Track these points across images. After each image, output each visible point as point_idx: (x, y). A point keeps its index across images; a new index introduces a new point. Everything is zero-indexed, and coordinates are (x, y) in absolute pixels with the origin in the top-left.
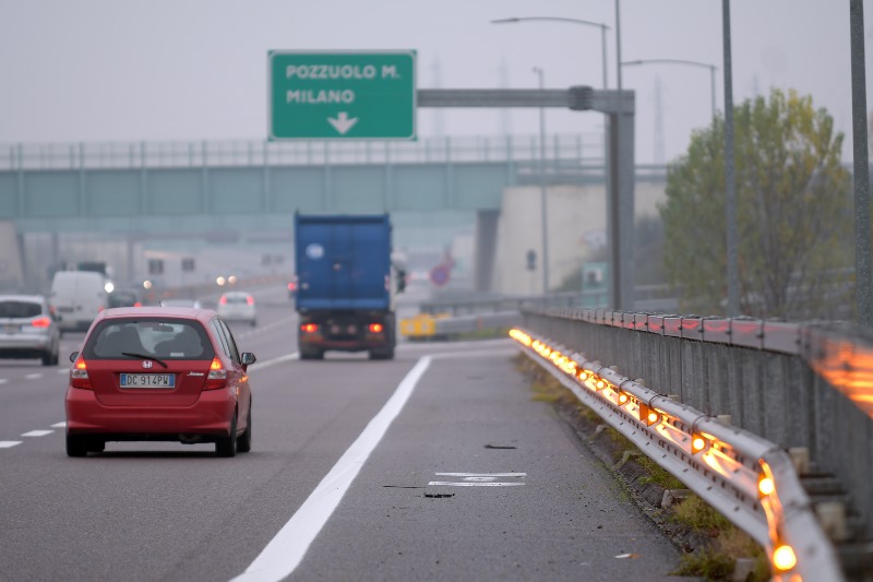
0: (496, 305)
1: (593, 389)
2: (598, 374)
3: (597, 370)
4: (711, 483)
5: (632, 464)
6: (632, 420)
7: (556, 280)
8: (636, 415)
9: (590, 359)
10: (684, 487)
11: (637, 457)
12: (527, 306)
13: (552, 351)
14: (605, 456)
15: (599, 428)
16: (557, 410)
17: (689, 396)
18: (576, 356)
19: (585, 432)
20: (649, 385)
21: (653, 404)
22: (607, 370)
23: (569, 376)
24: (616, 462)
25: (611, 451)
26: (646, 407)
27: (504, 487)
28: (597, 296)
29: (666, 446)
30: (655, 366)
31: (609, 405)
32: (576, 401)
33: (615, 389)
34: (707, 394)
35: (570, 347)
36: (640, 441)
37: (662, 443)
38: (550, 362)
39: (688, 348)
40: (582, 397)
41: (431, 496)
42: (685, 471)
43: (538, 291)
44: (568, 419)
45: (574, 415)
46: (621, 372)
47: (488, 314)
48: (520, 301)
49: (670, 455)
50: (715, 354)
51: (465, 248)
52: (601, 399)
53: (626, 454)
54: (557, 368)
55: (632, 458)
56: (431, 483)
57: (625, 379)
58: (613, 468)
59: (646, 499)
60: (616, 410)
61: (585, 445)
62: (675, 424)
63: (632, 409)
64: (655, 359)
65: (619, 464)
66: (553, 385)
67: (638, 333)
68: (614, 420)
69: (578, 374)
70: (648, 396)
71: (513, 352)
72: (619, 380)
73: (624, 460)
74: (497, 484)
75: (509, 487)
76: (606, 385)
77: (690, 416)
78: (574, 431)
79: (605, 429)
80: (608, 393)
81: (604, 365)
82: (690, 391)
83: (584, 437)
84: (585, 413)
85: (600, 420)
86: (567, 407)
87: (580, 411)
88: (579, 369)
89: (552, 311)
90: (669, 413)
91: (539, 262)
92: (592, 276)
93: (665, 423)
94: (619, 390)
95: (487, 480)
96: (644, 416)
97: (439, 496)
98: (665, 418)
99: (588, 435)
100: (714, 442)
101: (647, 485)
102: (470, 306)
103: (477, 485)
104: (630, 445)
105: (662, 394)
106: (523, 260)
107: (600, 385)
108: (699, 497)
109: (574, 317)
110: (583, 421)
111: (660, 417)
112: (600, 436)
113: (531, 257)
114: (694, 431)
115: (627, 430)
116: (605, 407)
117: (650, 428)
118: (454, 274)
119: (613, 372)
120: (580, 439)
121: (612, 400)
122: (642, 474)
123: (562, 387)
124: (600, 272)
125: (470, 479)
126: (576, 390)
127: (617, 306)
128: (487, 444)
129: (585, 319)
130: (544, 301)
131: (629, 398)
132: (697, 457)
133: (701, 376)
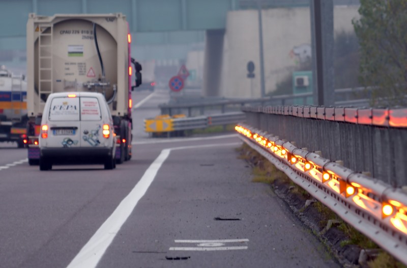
0: (223, 106)
1: (302, 170)
2: (306, 158)
3: (305, 154)
4: (398, 242)
5: (334, 230)
6: (333, 194)
7: (271, 86)
8: (337, 190)
9: (299, 147)
10: (377, 247)
11: (338, 224)
12: (247, 105)
13: (268, 141)
14: (312, 225)
15: (308, 203)
16: (273, 189)
17: (379, 173)
18: (288, 144)
19: (295, 205)
20: (347, 165)
21: (350, 180)
22: (313, 155)
23: (281, 160)
24: (321, 229)
25: (317, 220)
26: (345, 183)
27: (230, 251)
28: (305, 97)
29: (361, 213)
30: (352, 150)
31: (315, 183)
32: (288, 181)
33: (319, 170)
34: (394, 170)
35: (282, 137)
36: (340, 210)
37: (358, 211)
38: (267, 150)
39: (378, 133)
40: (293, 177)
41: (171, 259)
42: (377, 233)
43: (257, 95)
44: (283, 196)
45: (286, 192)
46: (324, 156)
47: (217, 113)
48: (243, 103)
49: (365, 221)
50: (399, 138)
51: (197, 61)
52: (308, 178)
53: (330, 223)
54: (273, 154)
55: (335, 226)
56: (171, 249)
57: (327, 160)
58: (319, 234)
59: (346, 257)
60: (321, 187)
61: (297, 216)
62: (368, 195)
63: (334, 185)
64: (352, 144)
65: (324, 230)
66: (270, 169)
67: (338, 124)
68: (319, 195)
69: (289, 158)
70: (346, 173)
71: (238, 144)
72: (322, 162)
73: (328, 227)
74: (225, 248)
75: (235, 251)
76: (312, 166)
77: (379, 188)
78: (287, 205)
79: (312, 203)
80: (314, 173)
81: (310, 151)
82: (380, 169)
83: (296, 210)
84: (296, 190)
85: (308, 196)
86: (281, 187)
87: (291, 189)
88: (290, 155)
89: (268, 109)
90: (363, 186)
91: (257, 71)
92: (300, 81)
93: (360, 194)
94: (323, 170)
95: (216, 245)
96: (343, 190)
97: (178, 259)
98: (360, 191)
99: (298, 208)
100: (400, 208)
101: (346, 247)
102: (202, 108)
103: (208, 249)
104: (332, 214)
105: (357, 171)
106: (244, 70)
107: (308, 166)
108: (389, 254)
109: (286, 113)
110: (295, 198)
111: (356, 190)
112: (308, 209)
113: (251, 66)
114: (384, 200)
115: (330, 202)
116: (312, 184)
117: (348, 200)
118: (189, 82)
119: (318, 156)
120: (292, 211)
121: (317, 178)
122: (343, 238)
123: (277, 170)
124: (307, 78)
125: (203, 245)
126: (288, 172)
127: (321, 102)
128: (216, 217)
129: (295, 114)
130: (263, 102)
131: (331, 176)
132: (385, 221)
133: (388, 156)
